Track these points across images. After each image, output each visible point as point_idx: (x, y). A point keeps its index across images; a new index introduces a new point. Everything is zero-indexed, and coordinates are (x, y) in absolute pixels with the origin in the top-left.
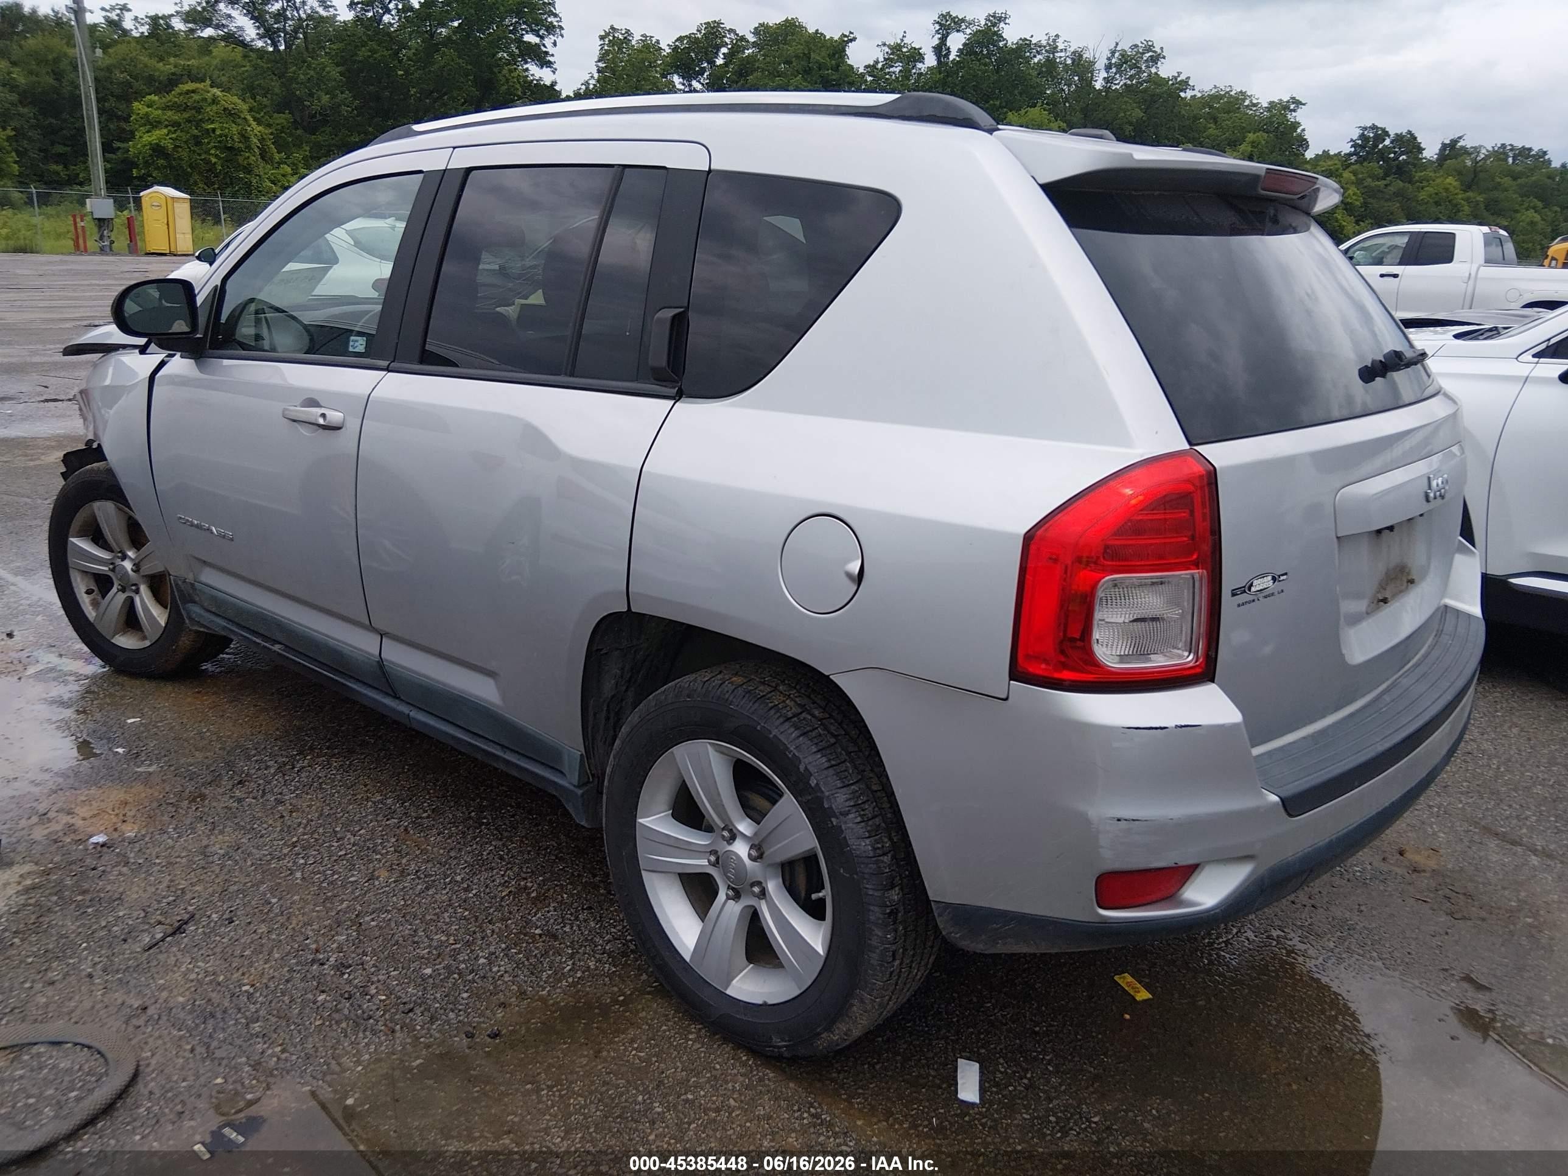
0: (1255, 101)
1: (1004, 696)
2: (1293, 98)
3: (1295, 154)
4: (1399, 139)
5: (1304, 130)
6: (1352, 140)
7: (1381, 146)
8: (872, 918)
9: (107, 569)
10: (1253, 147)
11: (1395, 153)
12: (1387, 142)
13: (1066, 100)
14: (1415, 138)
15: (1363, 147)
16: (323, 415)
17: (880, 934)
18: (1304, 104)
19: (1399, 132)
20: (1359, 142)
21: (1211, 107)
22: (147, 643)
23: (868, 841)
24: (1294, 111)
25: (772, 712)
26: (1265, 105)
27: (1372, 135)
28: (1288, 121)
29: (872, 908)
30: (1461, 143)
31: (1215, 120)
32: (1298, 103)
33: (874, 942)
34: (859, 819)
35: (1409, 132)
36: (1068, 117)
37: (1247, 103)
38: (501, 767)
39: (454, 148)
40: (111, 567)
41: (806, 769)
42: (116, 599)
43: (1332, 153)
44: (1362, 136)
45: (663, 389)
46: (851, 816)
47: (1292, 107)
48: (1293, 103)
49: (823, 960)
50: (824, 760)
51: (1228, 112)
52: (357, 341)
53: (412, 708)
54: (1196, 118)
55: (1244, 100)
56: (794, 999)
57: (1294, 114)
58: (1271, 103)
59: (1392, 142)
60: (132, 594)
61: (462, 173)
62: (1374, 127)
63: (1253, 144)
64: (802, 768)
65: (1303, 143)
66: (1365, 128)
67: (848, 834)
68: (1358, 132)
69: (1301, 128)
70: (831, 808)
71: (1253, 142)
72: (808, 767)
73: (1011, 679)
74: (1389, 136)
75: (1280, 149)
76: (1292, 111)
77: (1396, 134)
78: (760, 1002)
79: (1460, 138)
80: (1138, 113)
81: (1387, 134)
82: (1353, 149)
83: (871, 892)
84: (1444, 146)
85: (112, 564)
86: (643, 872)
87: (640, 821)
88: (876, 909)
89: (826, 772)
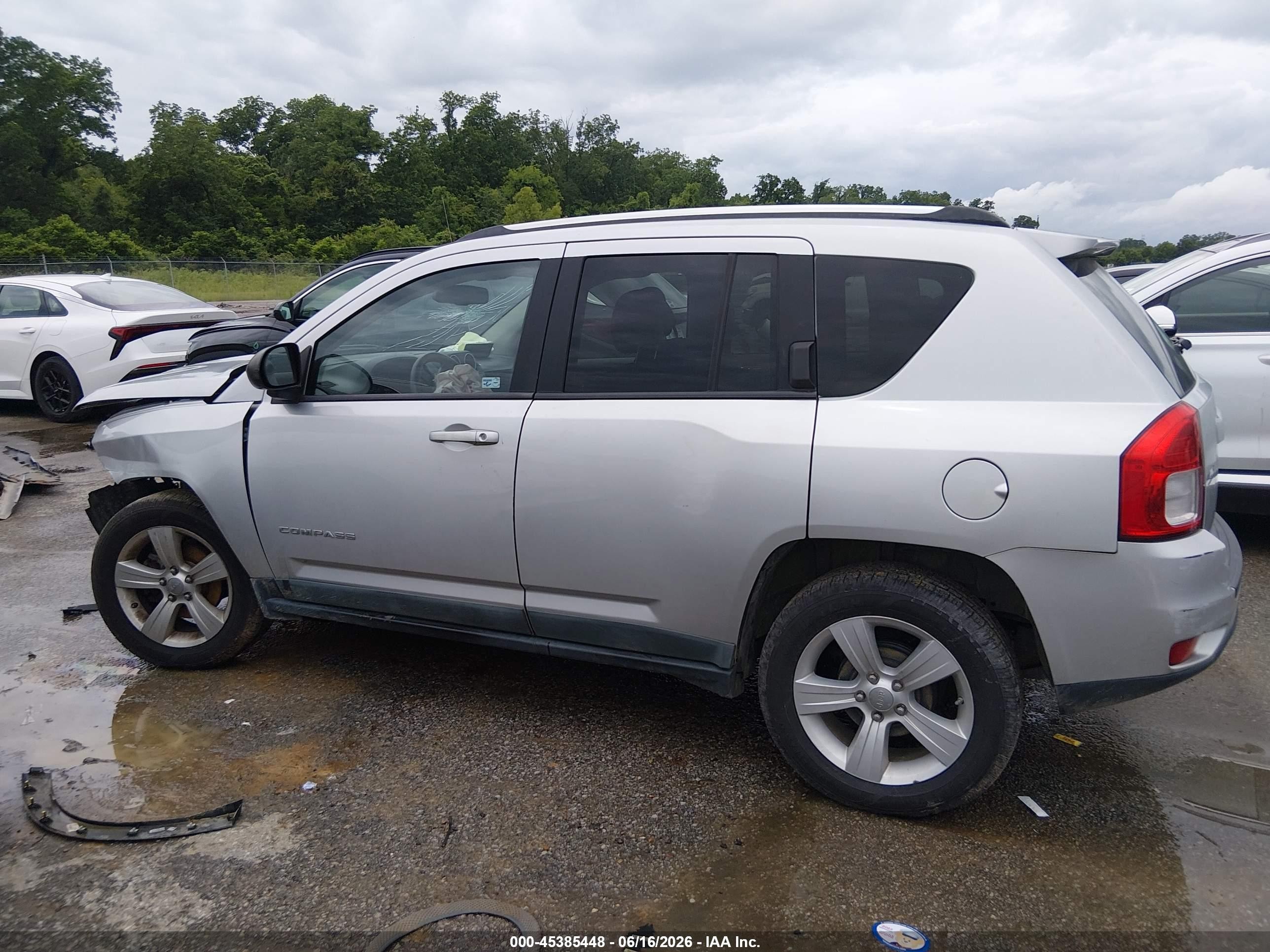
0: (687, 159)
1: (1114, 551)
2: (714, 156)
3: (718, 197)
4: (787, 183)
5: (722, 179)
6: (755, 186)
7: (775, 189)
8: (1009, 706)
9: (158, 583)
10: (691, 193)
11: (786, 194)
12: (779, 186)
13: (550, 160)
14: (798, 183)
15: (763, 190)
16: (482, 435)
17: (1014, 715)
18: (721, 161)
19: (787, 179)
20: (761, 187)
21: (656, 164)
22: (203, 640)
23: (1002, 659)
24: (715, 166)
25: (920, 589)
26: (694, 162)
27: (768, 182)
28: (711, 173)
29: (1009, 700)
30: (828, 185)
31: (660, 174)
32: (718, 160)
33: (1011, 721)
34: (994, 646)
35: (793, 178)
36: (554, 173)
37: (681, 160)
38: (650, 669)
39: (567, 243)
40: (162, 581)
41: (954, 621)
42: (166, 608)
43: (742, 195)
44: (762, 183)
45: (801, 393)
46: (990, 645)
47: (713, 163)
48: (714, 160)
49: (966, 742)
50: (964, 613)
51: (669, 168)
52: (490, 380)
53: (548, 641)
54: (646, 173)
55: (679, 159)
56: (940, 774)
57: (715, 168)
58: (698, 160)
59: (782, 186)
60: (185, 602)
61: (582, 260)
62: (769, 176)
63: (692, 191)
64: (950, 621)
65: (723, 189)
66: (763, 177)
67: (989, 656)
68: (760, 179)
69: (720, 178)
70: (975, 642)
71: (691, 190)
72: (955, 619)
73: (1119, 540)
74: (780, 182)
75: (708, 194)
76: (713, 166)
77: (785, 180)
78: (911, 782)
79: (826, 181)
80: (605, 170)
81: (778, 180)
82: (757, 193)
83: (1007, 690)
84: (817, 187)
85: (163, 579)
86: (800, 717)
87: (797, 681)
88: (1012, 700)
89: (968, 621)
